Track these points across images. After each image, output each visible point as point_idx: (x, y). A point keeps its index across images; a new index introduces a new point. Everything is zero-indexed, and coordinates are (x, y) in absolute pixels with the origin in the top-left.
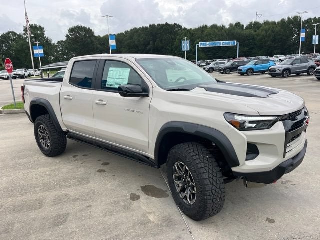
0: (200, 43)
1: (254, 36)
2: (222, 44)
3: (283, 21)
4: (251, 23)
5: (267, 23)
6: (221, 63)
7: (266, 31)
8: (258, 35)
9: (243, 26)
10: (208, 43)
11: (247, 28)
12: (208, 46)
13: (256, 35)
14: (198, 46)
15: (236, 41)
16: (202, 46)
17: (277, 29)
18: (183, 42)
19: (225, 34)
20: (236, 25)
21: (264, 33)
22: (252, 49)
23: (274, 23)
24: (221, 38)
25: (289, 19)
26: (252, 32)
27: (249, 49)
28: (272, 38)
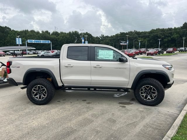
0: (28, 40)
1: (56, 39)
2: (42, 42)
3: (70, 33)
4: (54, 32)
5: (62, 33)
6: (48, 53)
7: (63, 37)
8: (59, 39)
9: (50, 33)
10: (33, 40)
11: (52, 34)
12: (34, 42)
13: (58, 39)
14: (27, 42)
15: (50, 41)
16: (30, 42)
17: (68, 36)
18: (17, 39)
19: (40, 36)
20: (46, 32)
21: (61, 38)
22: (56, 45)
23: (66, 33)
24: (38, 38)
25: (73, 32)
26: (55, 36)
27: (55, 46)
28: (66, 41)
